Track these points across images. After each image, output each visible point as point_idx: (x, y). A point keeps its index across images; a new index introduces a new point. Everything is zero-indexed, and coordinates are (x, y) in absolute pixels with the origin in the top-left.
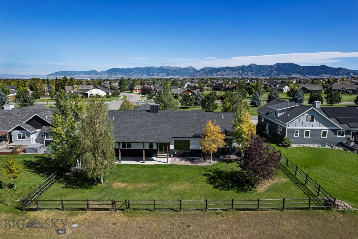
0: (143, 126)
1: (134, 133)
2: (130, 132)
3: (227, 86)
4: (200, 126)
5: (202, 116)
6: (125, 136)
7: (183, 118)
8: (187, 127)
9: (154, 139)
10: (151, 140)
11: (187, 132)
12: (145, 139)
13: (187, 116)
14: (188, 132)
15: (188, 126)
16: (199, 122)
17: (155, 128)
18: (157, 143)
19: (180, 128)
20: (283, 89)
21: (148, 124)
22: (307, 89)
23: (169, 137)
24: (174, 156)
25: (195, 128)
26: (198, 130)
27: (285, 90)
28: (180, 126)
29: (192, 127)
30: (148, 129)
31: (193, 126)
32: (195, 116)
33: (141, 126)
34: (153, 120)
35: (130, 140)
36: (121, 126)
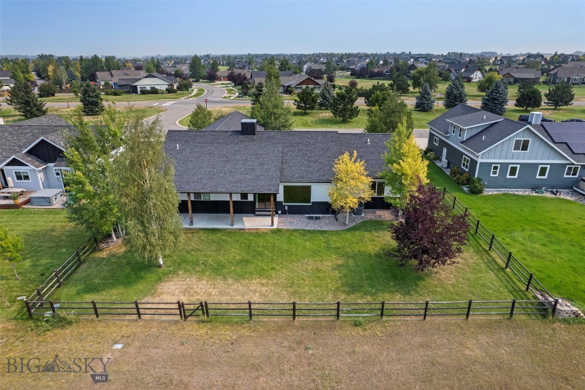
0: (229, 161)
1: (214, 174)
2: (206, 172)
3: (376, 70)
4: (329, 161)
5: (332, 142)
6: (198, 181)
7: (300, 145)
8: (305, 162)
9: (248, 185)
10: (243, 188)
11: (306, 172)
12: (233, 186)
13: (307, 141)
14: (308, 172)
15: (308, 161)
16: (328, 153)
17: (251, 166)
18: (255, 194)
19: (295, 164)
20: (472, 76)
21: (238, 157)
22: (513, 77)
23: (274, 183)
24: (284, 212)
25: (321, 163)
26: (325, 168)
27: (474, 78)
28: (293, 161)
29: (314, 162)
30: (237, 167)
31: (317, 160)
32: (319, 141)
33: (226, 161)
34: (246, 148)
35: (207, 188)
36: (191, 161)
